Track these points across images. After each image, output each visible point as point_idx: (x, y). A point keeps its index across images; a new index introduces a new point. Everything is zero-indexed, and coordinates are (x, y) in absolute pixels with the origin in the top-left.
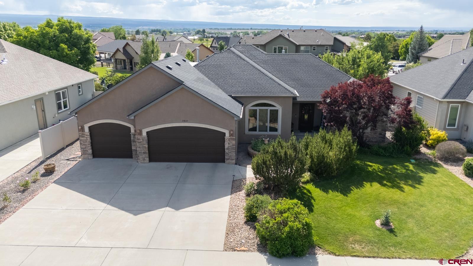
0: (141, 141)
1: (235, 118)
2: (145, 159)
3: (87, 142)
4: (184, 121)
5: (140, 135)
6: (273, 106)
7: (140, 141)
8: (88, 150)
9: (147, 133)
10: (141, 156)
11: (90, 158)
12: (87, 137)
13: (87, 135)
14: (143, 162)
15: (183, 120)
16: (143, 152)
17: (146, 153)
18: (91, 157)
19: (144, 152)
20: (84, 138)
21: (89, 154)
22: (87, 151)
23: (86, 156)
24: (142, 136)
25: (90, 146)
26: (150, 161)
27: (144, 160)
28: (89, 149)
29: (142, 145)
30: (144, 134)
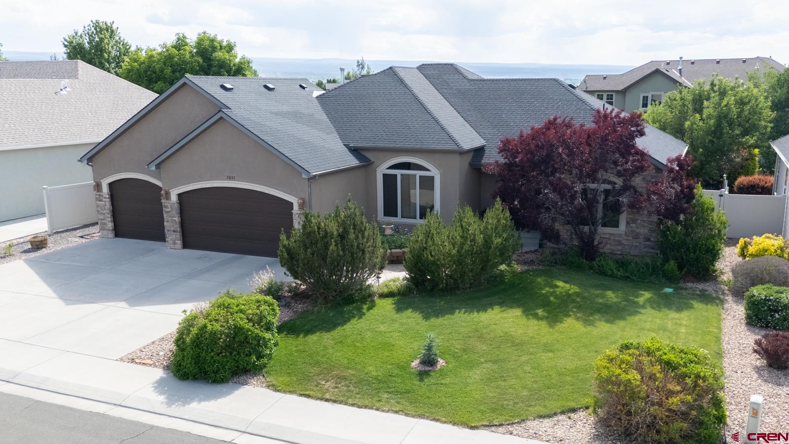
0: (170, 209)
1: (303, 175)
2: (176, 241)
3: (105, 209)
4: (230, 177)
5: (167, 199)
6: (427, 170)
7: (167, 210)
8: (108, 223)
9: (179, 195)
10: (171, 236)
11: (109, 237)
12: (105, 202)
13: (105, 198)
14: (174, 248)
15: (228, 177)
16: (172, 229)
17: (177, 232)
18: (111, 235)
19: (175, 229)
20: (101, 203)
21: (109, 230)
22: (107, 224)
23: (105, 232)
24: (170, 202)
25: (109, 216)
26: (185, 246)
27: (175, 243)
28: (109, 221)
29: (170, 217)
30: (174, 198)
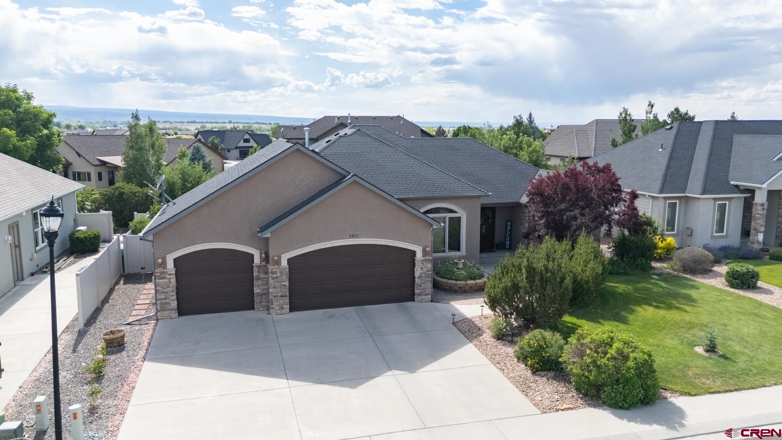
0: (279, 275)
2: (284, 306)
3: (169, 287)
4: (353, 235)
5: (278, 266)
6: (455, 212)
7: (276, 276)
8: (171, 302)
9: (289, 261)
10: (277, 302)
11: (172, 317)
12: (170, 279)
13: (170, 274)
14: (280, 313)
15: (350, 235)
16: (280, 294)
17: (286, 296)
18: (175, 314)
19: (283, 295)
20: (163, 280)
21: (172, 310)
22: (170, 304)
23: (167, 313)
24: (280, 267)
25: (175, 294)
26: (292, 310)
27: (282, 308)
28: (173, 300)
29: (279, 282)
30: (284, 263)
